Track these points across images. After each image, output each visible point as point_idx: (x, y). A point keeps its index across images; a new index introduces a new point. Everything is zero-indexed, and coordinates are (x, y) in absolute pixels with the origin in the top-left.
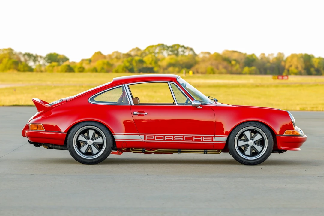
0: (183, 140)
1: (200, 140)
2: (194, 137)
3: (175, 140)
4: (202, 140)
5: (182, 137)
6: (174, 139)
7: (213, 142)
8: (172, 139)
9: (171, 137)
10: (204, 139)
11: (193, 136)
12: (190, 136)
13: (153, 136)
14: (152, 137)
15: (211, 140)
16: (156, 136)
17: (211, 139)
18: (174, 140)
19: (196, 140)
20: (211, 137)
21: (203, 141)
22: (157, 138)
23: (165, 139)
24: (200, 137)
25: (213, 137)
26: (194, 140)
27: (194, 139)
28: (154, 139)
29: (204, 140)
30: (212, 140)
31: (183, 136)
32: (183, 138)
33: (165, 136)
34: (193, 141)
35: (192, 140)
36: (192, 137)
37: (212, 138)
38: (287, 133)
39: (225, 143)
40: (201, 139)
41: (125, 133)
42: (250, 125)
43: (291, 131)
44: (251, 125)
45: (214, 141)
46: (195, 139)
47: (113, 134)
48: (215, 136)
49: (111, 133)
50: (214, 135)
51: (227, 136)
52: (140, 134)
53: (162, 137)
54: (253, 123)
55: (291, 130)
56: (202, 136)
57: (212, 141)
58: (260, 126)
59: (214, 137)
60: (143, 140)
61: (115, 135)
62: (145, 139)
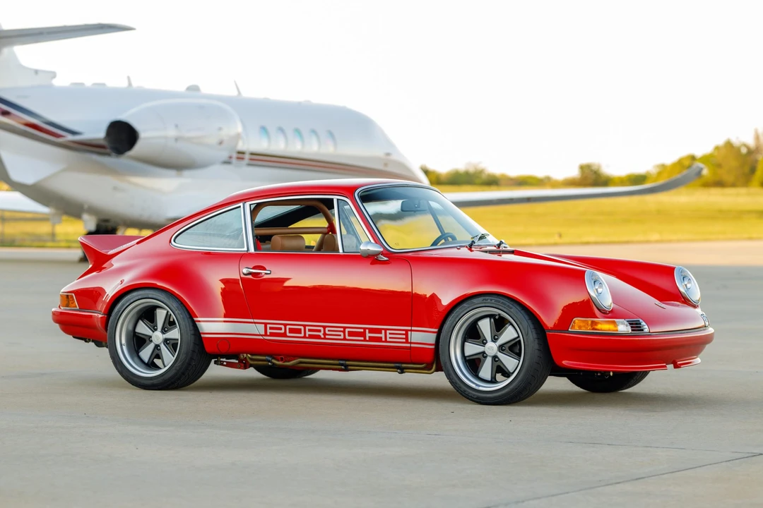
0: (345, 339)
1: (379, 339)
2: (367, 331)
3: (327, 337)
4: (383, 339)
5: (342, 329)
6: (325, 334)
7: (409, 345)
8: (321, 334)
9: (320, 331)
10: (388, 336)
11: (365, 329)
12: (358, 327)
13: (283, 327)
14: (280, 329)
15: (404, 340)
16: (288, 327)
17: (404, 336)
18: (325, 338)
19: (372, 339)
20: (404, 332)
21: (386, 341)
22: (292, 331)
23: (308, 333)
24: (379, 331)
25: (407, 331)
26: (367, 339)
27: (368, 335)
28: (284, 335)
29: (388, 339)
30: (407, 338)
31: (345, 328)
32: (344, 332)
33: (307, 328)
34: (365, 340)
35: (362, 338)
36: (362, 330)
37: (406, 335)
38: (579, 325)
39: (433, 347)
40: (382, 335)
41: (225, 317)
42: (484, 305)
43: (590, 323)
44: (486, 305)
45: (411, 343)
46: (369, 337)
47: (195, 319)
48: (411, 330)
49: (191, 316)
50: (409, 328)
51: (436, 330)
52: (256, 321)
53: (301, 329)
54: (491, 300)
55: (590, 320)
56: (383, 329)
57: (407, 342)
58: (508, 306)
59: (409, 333)
60: (262, 335)
61: (199, 321)
62: (266, 335)
